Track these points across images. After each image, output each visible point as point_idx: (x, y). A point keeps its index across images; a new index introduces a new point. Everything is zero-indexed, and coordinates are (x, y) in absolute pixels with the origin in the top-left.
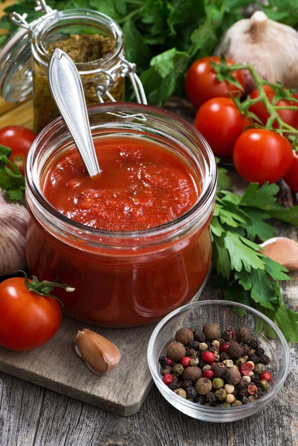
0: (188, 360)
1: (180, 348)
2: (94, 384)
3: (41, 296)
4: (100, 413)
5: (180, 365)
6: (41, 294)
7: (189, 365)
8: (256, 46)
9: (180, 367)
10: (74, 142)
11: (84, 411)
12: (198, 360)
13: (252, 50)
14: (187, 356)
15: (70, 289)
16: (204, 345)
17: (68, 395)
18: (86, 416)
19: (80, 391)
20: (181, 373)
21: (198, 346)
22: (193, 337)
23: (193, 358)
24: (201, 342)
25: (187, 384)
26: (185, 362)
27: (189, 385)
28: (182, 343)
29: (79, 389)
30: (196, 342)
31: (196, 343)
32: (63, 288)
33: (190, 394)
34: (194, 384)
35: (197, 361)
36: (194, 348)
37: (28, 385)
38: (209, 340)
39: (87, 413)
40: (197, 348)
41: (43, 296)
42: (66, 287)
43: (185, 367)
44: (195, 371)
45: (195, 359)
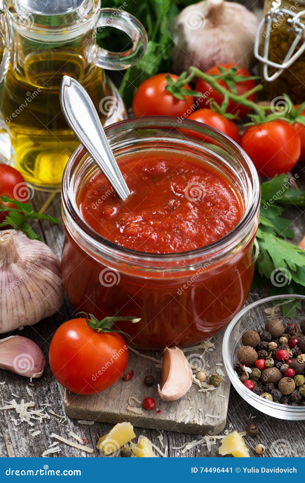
0: (262, 362)
1: (251, 351)
2: (176, 410)
3: (106, 333)
4: (188, 438)
5: (256, 369)
6: (105, 331)
7: (266, 367)
8: (217, 30)
9: (257, 370)
10: (98, 166)
11: (171, 440)
12: (272, 360)
13: (214, 35)
14: (259, 358)
15: (136, 320)
16: (274, 344)
17: (151, 427)
18: (174, 444)
19: (164, 421)
20: (259, 376)
21: (268, 346)
22: (258, 338)
23: (268, 359)
24: (269, 341)
25: (270, 387)
26: (261, 365)
27: (272, 388)
28: (251, 347)
29: (163, 419)
30: (264, 342)
31: (265, 344)
32: (129, 320)
33: (276, 396)
34: (276, 385)
35: (273, 362)
36: (264, 348)
37: (106, 426)
38: (276, 338)
39: (174, 442)
40: (267, 349)
41: (108, 333)
42: (132, 319)
43: (262, 370)
44: (273, 372)
45: (270, 360)
